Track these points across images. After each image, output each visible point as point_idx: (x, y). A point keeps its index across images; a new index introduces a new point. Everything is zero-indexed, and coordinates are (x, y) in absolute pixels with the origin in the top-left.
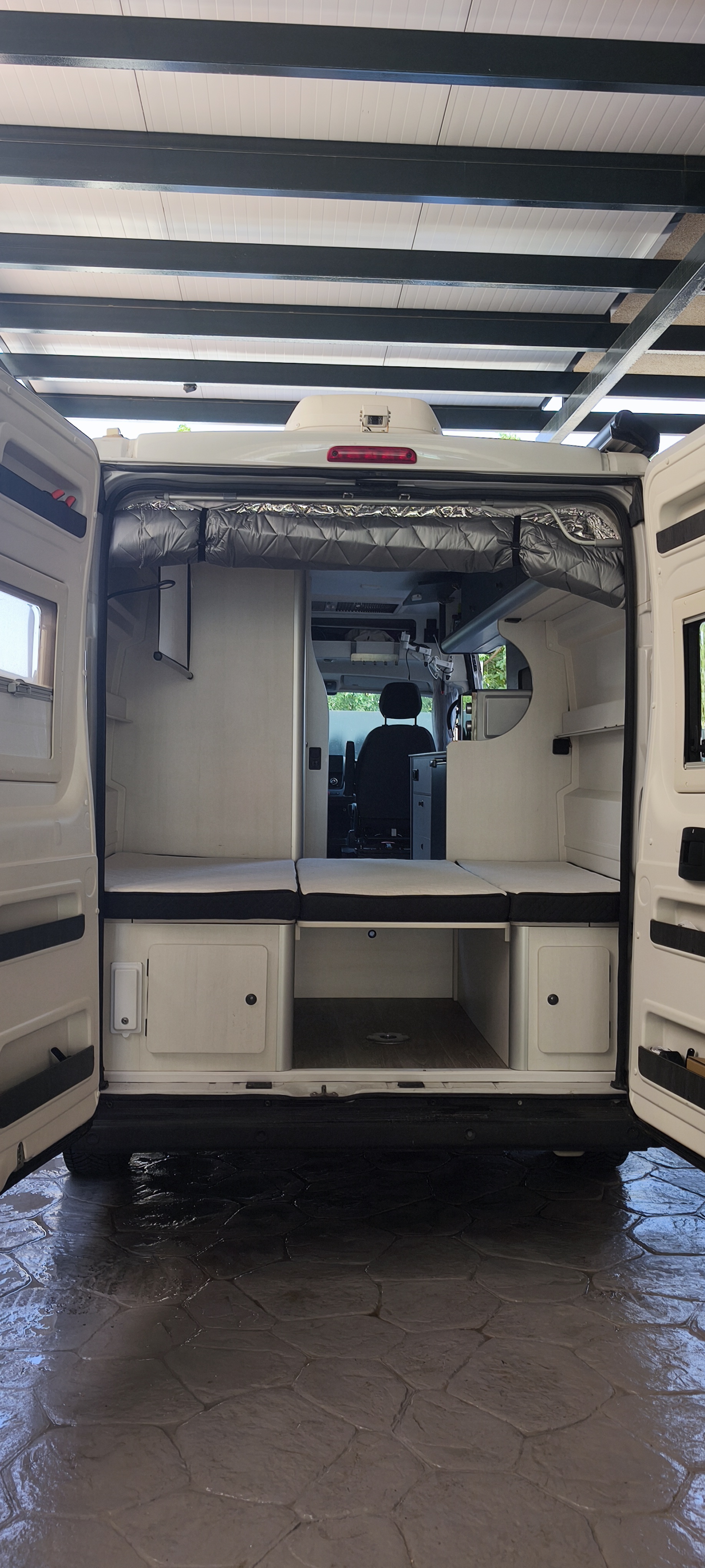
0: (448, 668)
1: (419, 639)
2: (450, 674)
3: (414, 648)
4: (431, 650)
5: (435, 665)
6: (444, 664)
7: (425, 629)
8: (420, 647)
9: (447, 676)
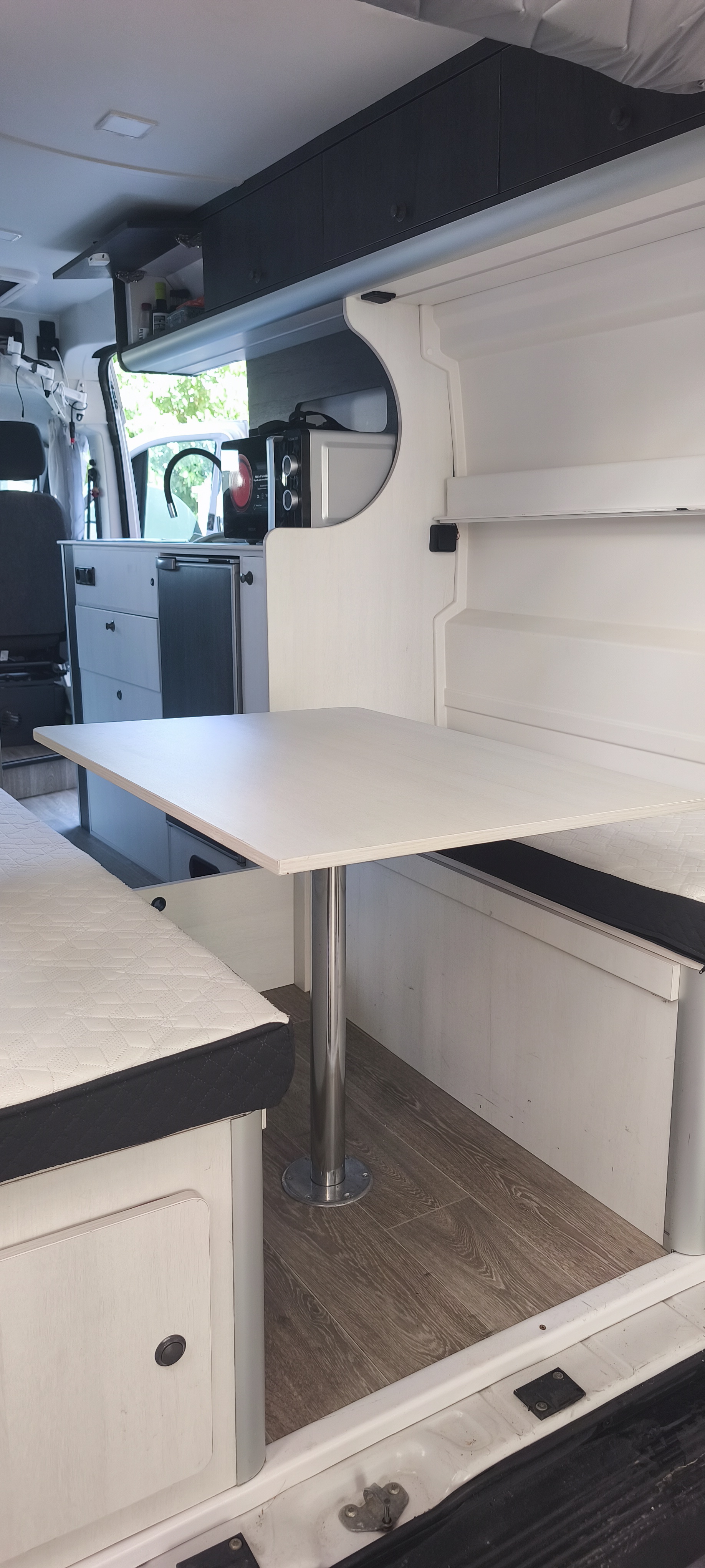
0: (80, 402)
1: (32, 354)
2: (83, 412)
3: (28, 366)
4: (53, 370)
5: (63, 397)
6: (74, 395)
7: (38, 337)
8: (38, 365)
9: (78, 415)
